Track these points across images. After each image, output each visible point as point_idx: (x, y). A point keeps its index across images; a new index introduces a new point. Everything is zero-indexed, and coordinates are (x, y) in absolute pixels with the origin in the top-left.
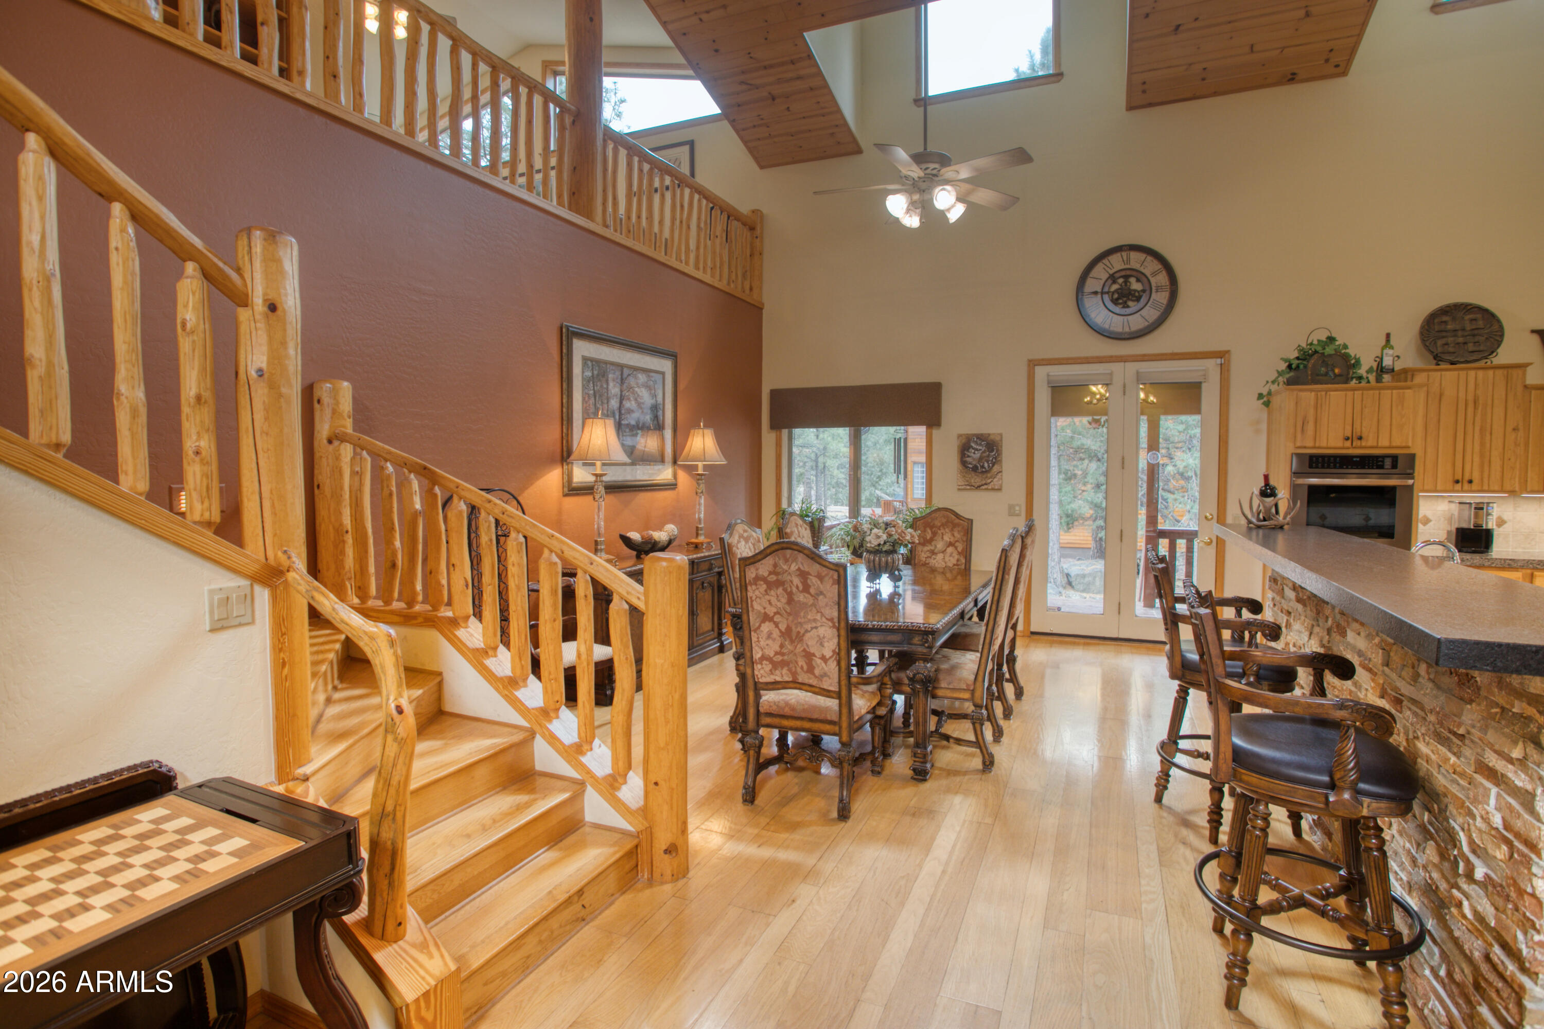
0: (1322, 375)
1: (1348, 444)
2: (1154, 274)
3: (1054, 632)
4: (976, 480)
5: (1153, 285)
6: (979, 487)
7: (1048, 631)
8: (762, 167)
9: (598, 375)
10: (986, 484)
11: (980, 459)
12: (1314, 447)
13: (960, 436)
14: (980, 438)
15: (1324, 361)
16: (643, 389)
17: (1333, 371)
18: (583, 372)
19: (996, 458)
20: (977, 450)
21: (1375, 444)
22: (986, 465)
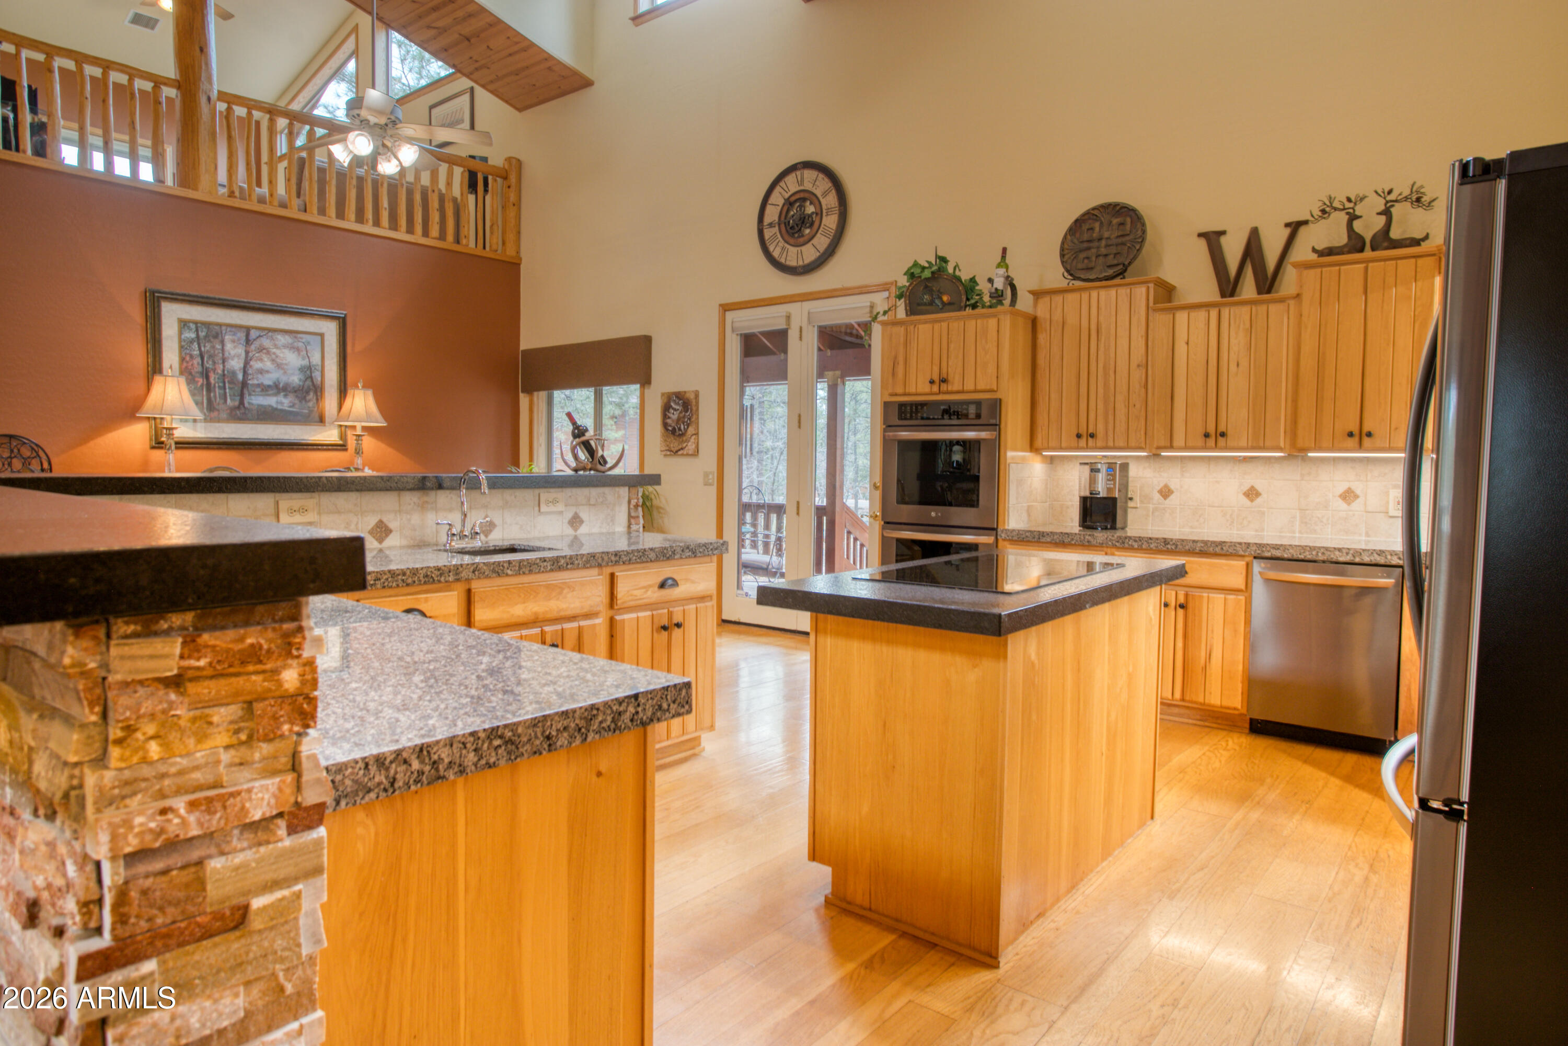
0: (925, 304)
1: (935, 388)
2: (825, 194)
3: (743, 620)
4: (675, 445)
5: (824, 207)
6: (677, 452)
7: (733, 619)
8: (520, 110)
9: (206, 337)
10: (682, 449)
11: (678, 420)
12: (905, 394)
13: (663, 394)
14: (679, 396)
15: (926, 287)
16: (286, 351)
17: (941, 299)
18: (180, 333)
19: (690, 419)
20: (675, 410)
21: (961, 388)
22: (682, 427)
